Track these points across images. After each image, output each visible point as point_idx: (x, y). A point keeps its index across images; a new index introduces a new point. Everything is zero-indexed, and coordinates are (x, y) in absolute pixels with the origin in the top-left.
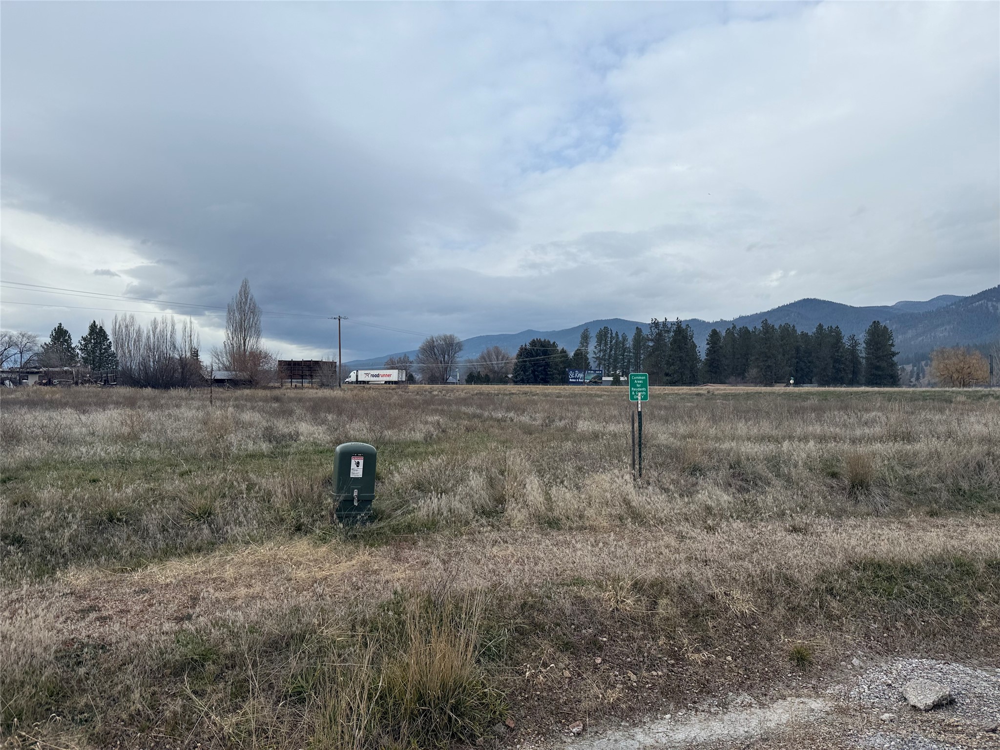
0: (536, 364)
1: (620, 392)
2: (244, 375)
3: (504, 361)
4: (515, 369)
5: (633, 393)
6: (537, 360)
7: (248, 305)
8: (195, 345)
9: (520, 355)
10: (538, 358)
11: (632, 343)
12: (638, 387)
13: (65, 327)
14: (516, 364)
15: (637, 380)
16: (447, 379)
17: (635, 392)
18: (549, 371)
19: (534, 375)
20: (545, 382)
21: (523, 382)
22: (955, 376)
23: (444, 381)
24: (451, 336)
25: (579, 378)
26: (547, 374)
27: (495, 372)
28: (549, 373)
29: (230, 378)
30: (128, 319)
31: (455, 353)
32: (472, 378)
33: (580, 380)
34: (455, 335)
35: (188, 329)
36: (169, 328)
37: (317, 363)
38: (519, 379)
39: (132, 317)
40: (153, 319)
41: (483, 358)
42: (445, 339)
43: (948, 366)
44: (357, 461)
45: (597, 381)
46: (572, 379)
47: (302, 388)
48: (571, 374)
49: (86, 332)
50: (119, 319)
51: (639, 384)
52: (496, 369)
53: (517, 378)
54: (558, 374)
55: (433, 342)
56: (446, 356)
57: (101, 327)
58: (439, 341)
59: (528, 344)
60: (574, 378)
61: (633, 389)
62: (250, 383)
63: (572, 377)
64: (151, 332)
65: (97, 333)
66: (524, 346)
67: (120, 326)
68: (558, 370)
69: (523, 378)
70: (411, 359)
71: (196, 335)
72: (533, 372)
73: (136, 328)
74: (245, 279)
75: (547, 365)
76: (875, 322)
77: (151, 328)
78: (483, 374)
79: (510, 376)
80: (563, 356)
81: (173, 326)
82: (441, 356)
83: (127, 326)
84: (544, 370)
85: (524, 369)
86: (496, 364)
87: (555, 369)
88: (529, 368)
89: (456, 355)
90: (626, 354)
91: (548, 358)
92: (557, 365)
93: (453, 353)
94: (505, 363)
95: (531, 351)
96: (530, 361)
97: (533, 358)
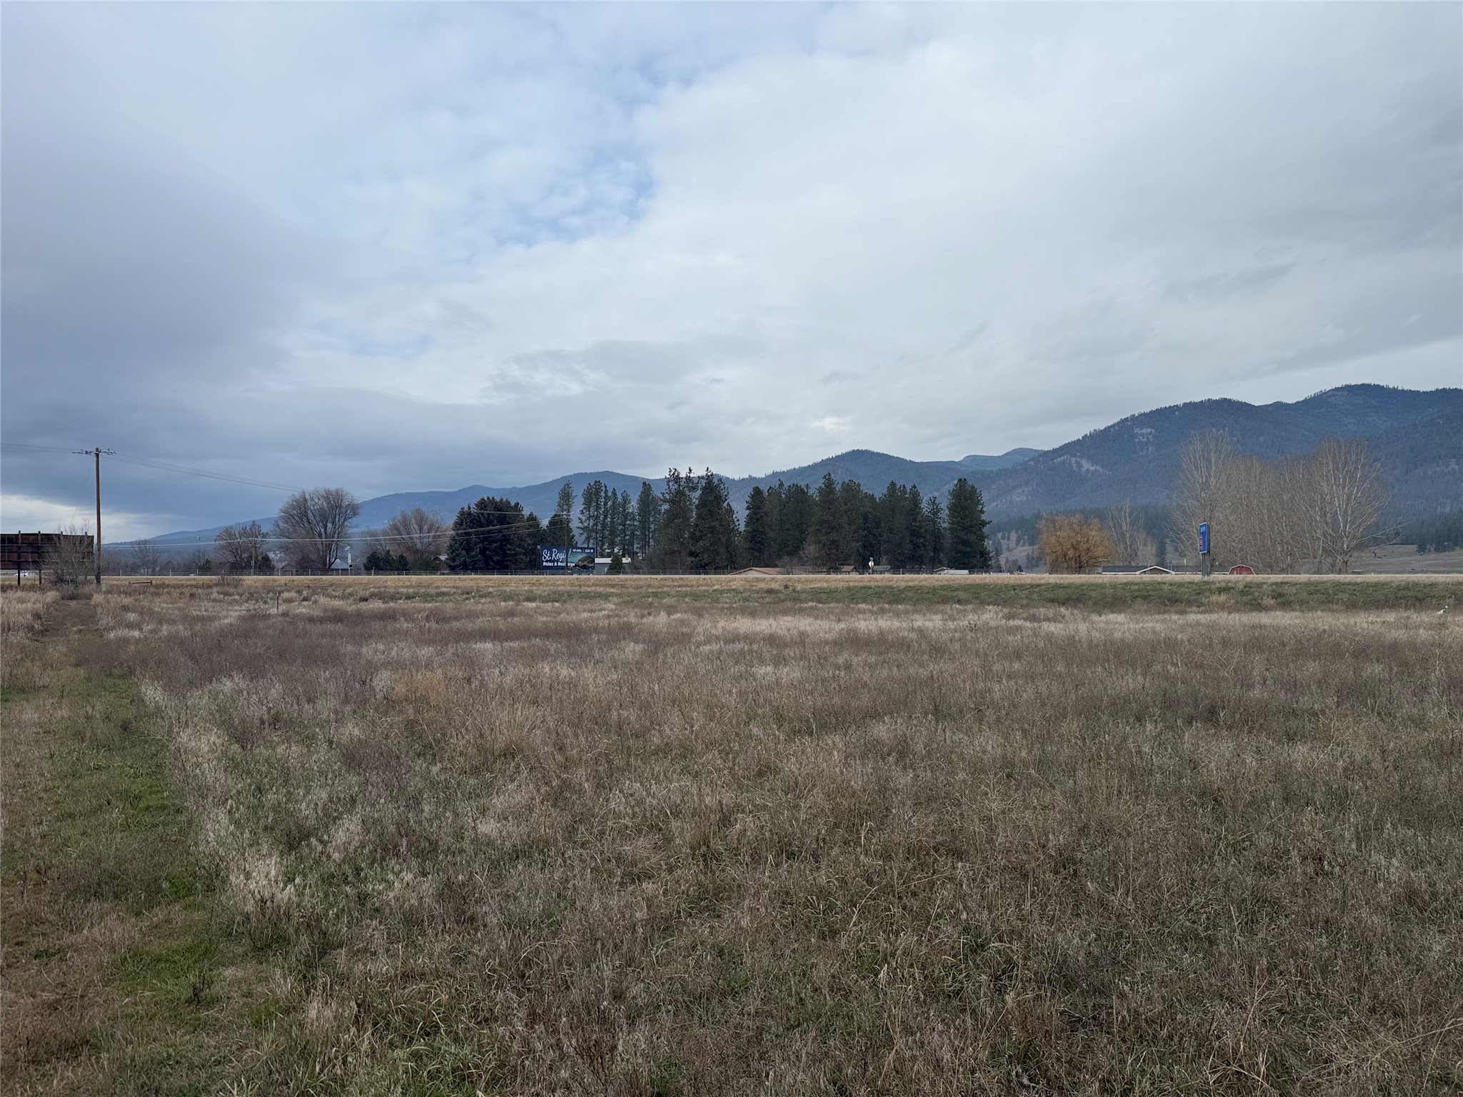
0: (487, 539)
3: (432, 534)
4: (451, 546)
6: (489, 532)
9: (459, 524)
10: (491, 528)
11: (636, 506)
14: (453, 539)
16: (331, 564)
18: (509, 550)
19: (485, 556)
20: (503, 566)
21: (465, 568)
22: (1071, 553)
23: (327, 569)
24: (337, 492)
25: (558, 561)
26: (505, 555)
27: (417, 552)
28: (508, 552)
31: (345, 519)
32: (377, 563)
33: (559, 564)
34: (346, 490)
38: (458, 562)
41: (395, 528)
42: (328, 496)
43: (1061, 540)
45: (586, 567)
46: (547, 561)
48: (546, 555)
52: (419, 546)
53: (454, 562)
54: (524, 554)
55: (306, 500)
56: (329, 525)
58: (316, 500)
59: (472, 506)
60: (550, 561)
63: (547, 558)
66: (466, 509)
68: (524, 548)
69: (465, 561)
70: (264, 530)
72: (483, 551)
75: (506, 539)
76: (961, 480)
78: (394, 555)
79: (443, 558)
80: (531, 526)
82: (321, 524)
84: (501, 547)
85: (468, 547)
86: (418, 538)
87: (519, 546)
88: (476, 545)
89: (346, 523)
90: (628, 522)
91: (508, 528)
92: (522, 540)
93: (342, 520)
94: (434, 536)
95: (479, 517)
96: (477, 533)
97: (482, 529)
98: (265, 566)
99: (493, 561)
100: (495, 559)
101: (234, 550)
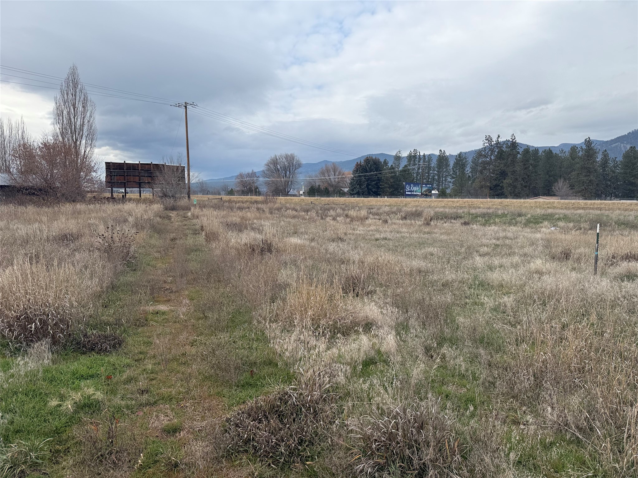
0: (369, 179)
3: (340, 176)
4: (351, 183)
6: (371, 175)
9: (356, 171)
10: (372, 173)
14: (353, 179)
16: (288, 192)
18: (381, 185)
19: (368, 188)
20: (376, 194)
21: (359, 194)
23: (287, 194)
24: (291, 155)
25: (413, 191)
26: (378, 188)
27: (332, 186)
28: (381, 187)
31: (295, 170)
32: (313, 191)
33: (414, 193)
34: (295, 155)
38: (355, 192)
41: (323, 173)
42: (287, 157)
45: (427, 195)
46: (408, 192)
48: (408, 188)
52: (334, 183)
53: (353, 191)
54: (389, 188)
55: (277, 159)
56: (288, 172)
58: (281, 159)
59: (362, 161)
60: (410, 191)
63: (408, 190)
66: (359, 163)
68: (389, 185)
69: (359, 191)
70: (257, 175)
72: (368, 185)
75: (379, 180)
76: (632, 147)
78: (322, 188)
79: (346, 190)
80: (392, 173)
82: (283, 172)
84: (376, 184)
85: (360, 183)
86: (333, 178)
87: (386, 183)
88: (364, 183)
89: (296, 171)
91: (381, 173)
92: (388, 180)
93: (294, 169)
94: (341, 177)
95: (366, 167)
96: (365, 176)
97: (367, 174)
98: (257, 192)
99: (372, 191)
100: (373, 190)
101: (243, 184)
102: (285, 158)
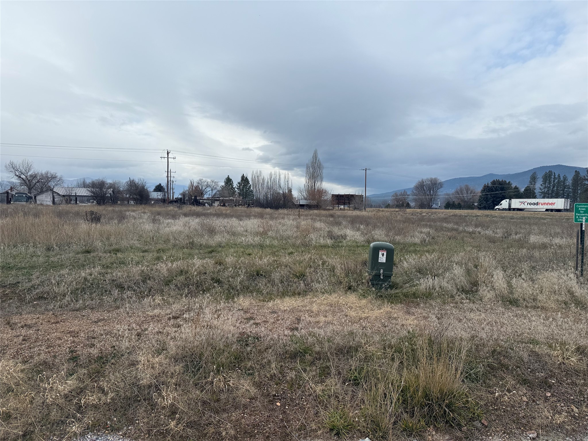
0: (495, 197)
1: (560, 216)
2: (314, 202)
3: (472, 195)
4: (479, 199)
5: (577, 217)
6: (496, 194)
7: (317, 164)
8: (290, 186)
9: (483, 191)
10: (497, 192)
11: (571, 182)
12: (581, 213)
13: (231, 177)
14: (480, 196)
15: (580, 208)
16: (431, 206)
17: (579, 216)
21: (485, 208)
23: (430, 207)
24: (435, 179)
27: (465, 202)
29: (307, 204)
30: (258, 173)
31: (438, 189)
32: (449, 205)
34: (438, 178)
35: (287, 178)
36: (278, 177)
37: (352, 196)
38: (482, 206)
39: (260, 172)
40: (270, 173)
41: (457, 192)
42: (431, 180)
44: (382, 253)
47: (344, 210)
49: (239, 180)
50: (255, 173)
51: (583, 211)
52: (466, 199)
53: (481, 206)
55: (423, 182)
56: (432, 191)
57: (246, 177)
58: (427, 182)
59: (489, 183)
61: (577, 214)
62: (317, 207)
64: (269, 180)
65: (244, 180)
66: (486, 184)
67: (255, 176)
69: (485, 206)
70: (408, 193)
71: (291, 181)
72: (493, 201)
73: (262, 178)
74: (316, 149)
77: (269, 177)
78: (456, 203)
79: (476, 204)
80: (515, 191)
81: (280, 176)
82: (428, 191)
83: (258, 177)
85: (486, 200)
86: (466, 196)
88: (490, 199)
89: (438, 191)
90: (566, 190)
91: (505, 192)
93: (436, 189)
94: (473, 196)
95: (492, 188)
96: (491, 195)
97: (493, 193)
98: (408, 206)
101: (398, 200)
102: (430, 181)
